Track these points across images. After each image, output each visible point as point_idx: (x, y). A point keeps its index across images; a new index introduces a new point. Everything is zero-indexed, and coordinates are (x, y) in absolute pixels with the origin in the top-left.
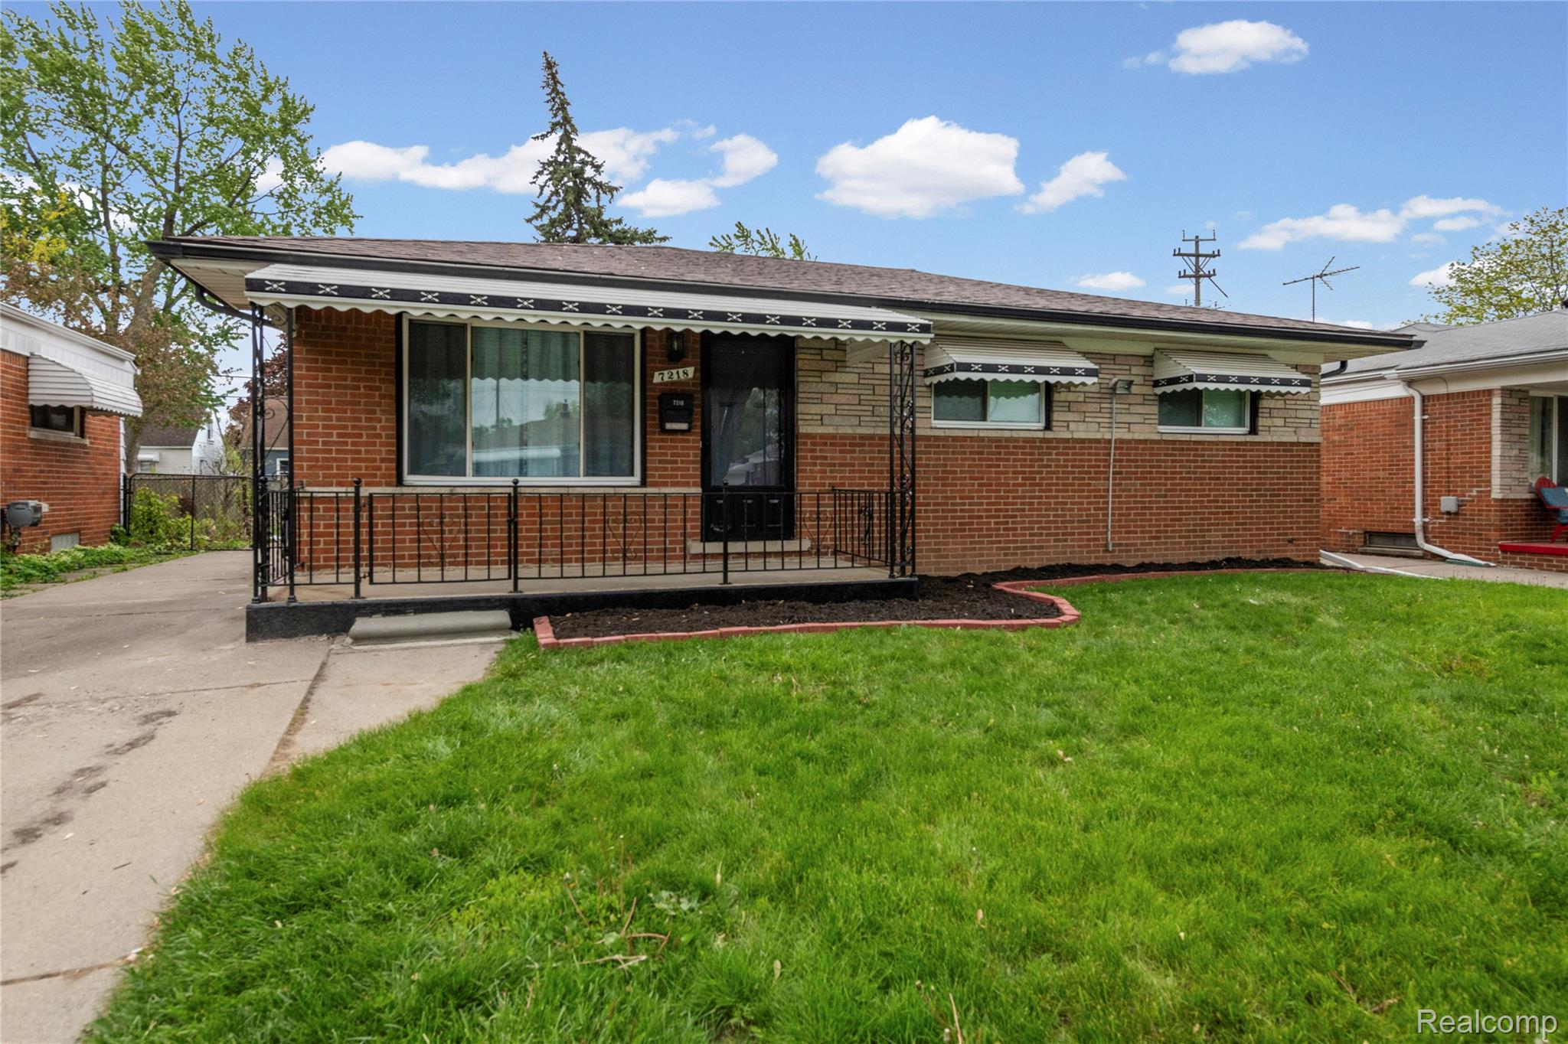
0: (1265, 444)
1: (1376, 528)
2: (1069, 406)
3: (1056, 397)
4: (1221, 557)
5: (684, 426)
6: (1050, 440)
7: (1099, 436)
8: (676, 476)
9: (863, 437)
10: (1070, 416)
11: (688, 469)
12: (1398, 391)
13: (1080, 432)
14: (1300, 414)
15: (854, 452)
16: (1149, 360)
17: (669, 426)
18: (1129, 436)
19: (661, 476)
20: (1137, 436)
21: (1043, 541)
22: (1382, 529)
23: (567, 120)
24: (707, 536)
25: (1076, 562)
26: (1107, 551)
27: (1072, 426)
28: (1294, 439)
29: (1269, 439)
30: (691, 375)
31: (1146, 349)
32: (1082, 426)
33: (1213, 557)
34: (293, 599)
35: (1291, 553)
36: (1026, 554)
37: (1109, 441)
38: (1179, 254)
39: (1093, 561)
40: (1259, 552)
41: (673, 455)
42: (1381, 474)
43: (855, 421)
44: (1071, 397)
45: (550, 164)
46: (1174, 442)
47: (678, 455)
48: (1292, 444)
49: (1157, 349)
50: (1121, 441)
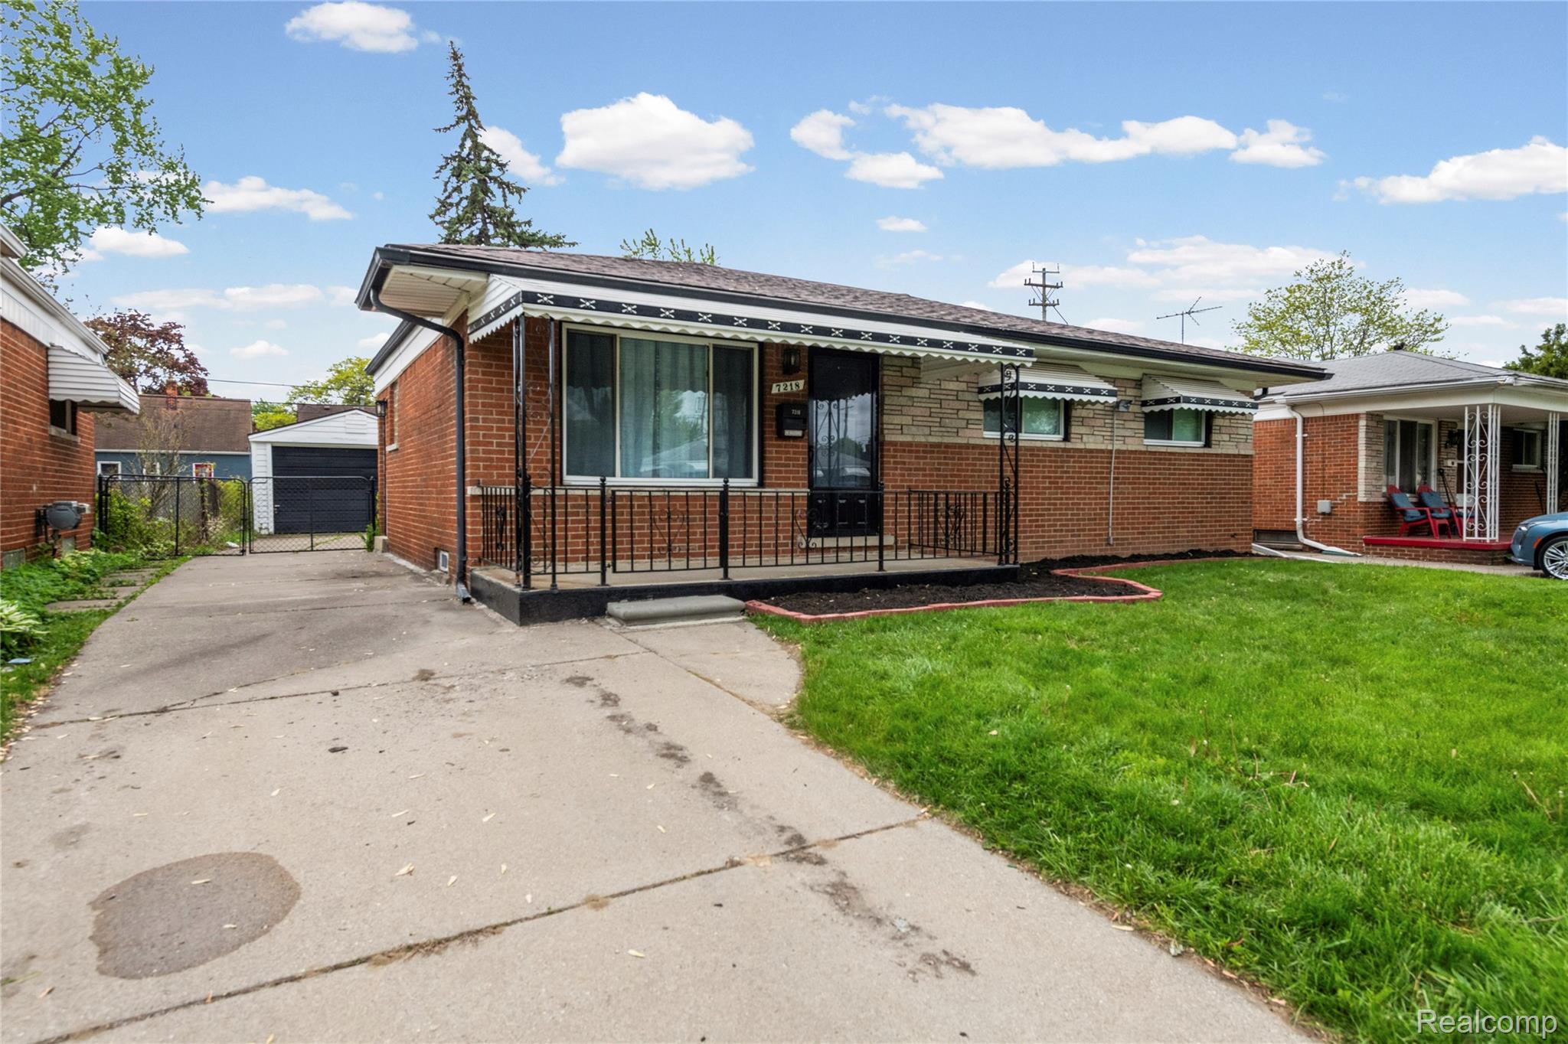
0: (1217, 455)
1: (1263, 527)
2: (1083, 421)
3: (1074, 413)
4: (1186, 549)
5: (799, 433)
6: (1068, 450)
7: (1103, 447)
8: (789, 478)
9: (933, 445)
10: (1083, 430)
11: (798, 472)
12: (1284, 413)
13: (1093, 443)
14: (1241, 431)
15: (926, 458)
16: (1139, 384)
17: (788, 433)
18: (1124, 448)
19: (777, 479)
20: (1130, 448)
21: (1064, 536)
22: (1269, 528)
23: (472, 114)
24: (811, 533)
25: (1086, 554)
26: (1109, 544)
27: (1085, 438)
28: (1236, 452)
29: (1219, 451)
30: (801, 388)
31: (1136, 374)
32: (1092, 439)
33: (1180, 549)
34: (554, 585)
35: (1233, 545)
36: (1051, 547)
37: (1111, 452)
38: (1030, 284)
39: (1098, 553)
40: (1212, 545)
41: (786, 459)
42: (1268, 482)
43: (927, 431)
44: (1084, 413)
45: (453, 158)
46: (1155, 453)
47: (790, 459)
48: (1235, 456)
49: (1144, 374)
50: (1119, 451)
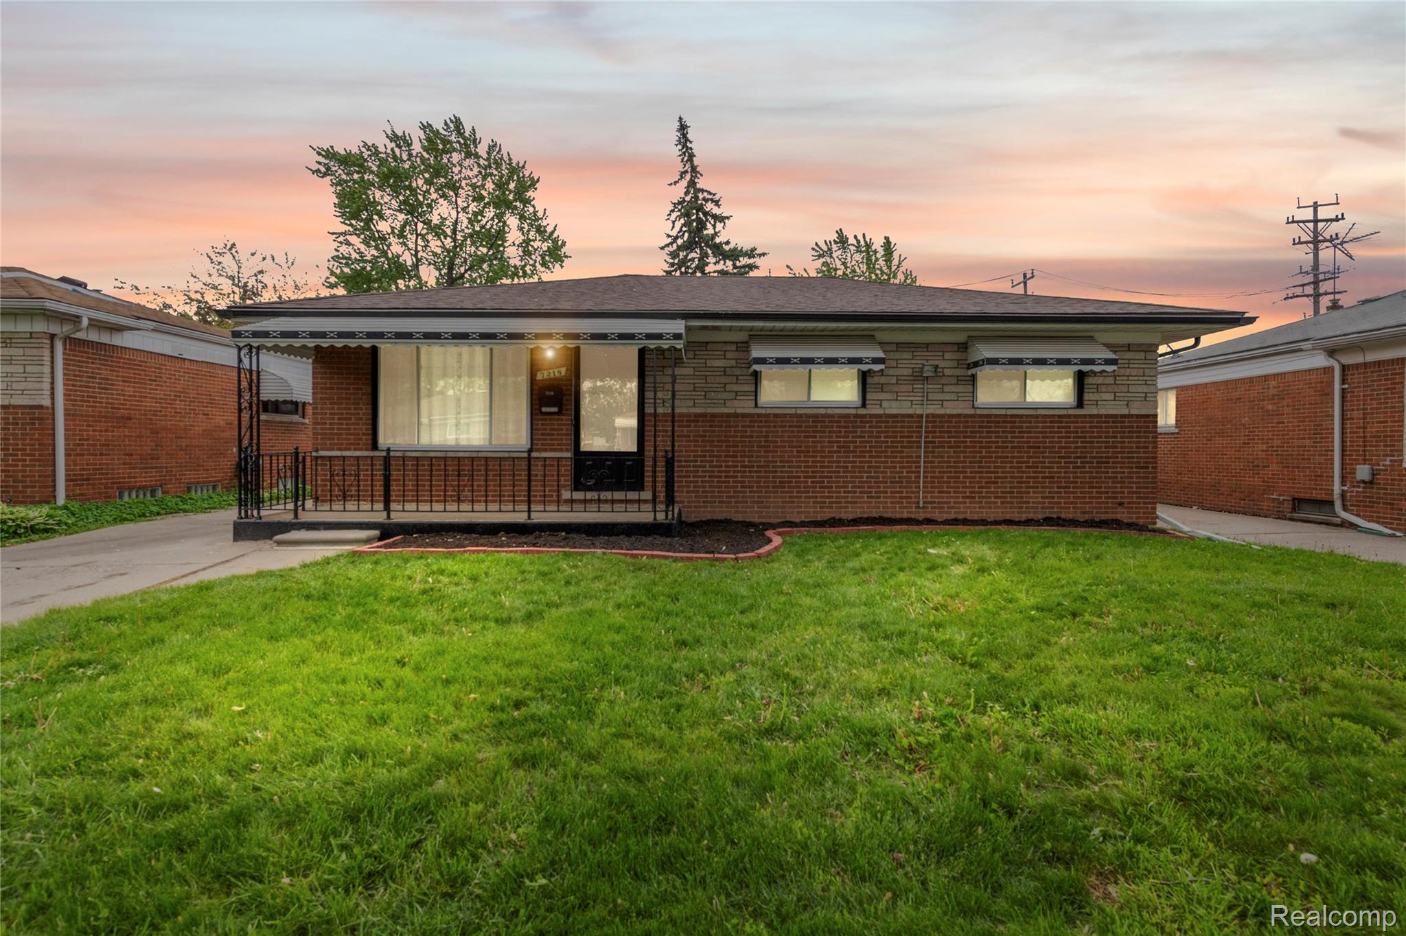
0: (1091, 416)
1: (1302, 496)
2: (881, 388)
3: (869, 380)
4: (1040, 516)
5: (555, 409)
6: (864, 416)
7: (910, 412)
8: (553, 445)
9: (696, 415)
10: (883, 396)
11: (562, 439)
13: (892, 408)
14: (1132, 389)
15: (690, 426)
16: (963, 347)
17: (544, 409)
18: (942, 412)
19: (542, 444)
20: (948, 412)
21: (857, 497)
22: (1307, 496)
23: (694, 169)
24: (577, 486)
25: (885, 515)
26: (919, 507)
27: (885, 404)
28: (1125, 411)
29: (1095, 412)
30: (563, 373)
31: (961, 338)
32: (894, 404)
33: (1031, 516)
35: (1123, 515)
36: (841, 507)
37: (921, 416)
38: (1293, 222)
39: (905, 515)
40: (1084, 513)
41: (551, 429)
42: (1307, 442)
43: (691, 403)
44: (883, 380)
45: (679, 203)
46: (989, 416)
47: (554, 429)
48: (1123, 416)
49: (969, 337)
50: (932, 418)
